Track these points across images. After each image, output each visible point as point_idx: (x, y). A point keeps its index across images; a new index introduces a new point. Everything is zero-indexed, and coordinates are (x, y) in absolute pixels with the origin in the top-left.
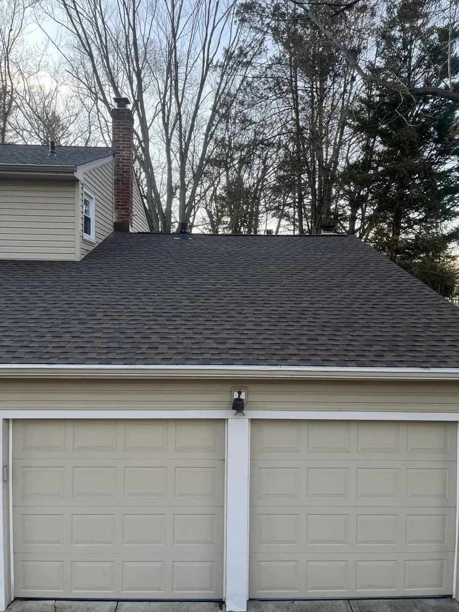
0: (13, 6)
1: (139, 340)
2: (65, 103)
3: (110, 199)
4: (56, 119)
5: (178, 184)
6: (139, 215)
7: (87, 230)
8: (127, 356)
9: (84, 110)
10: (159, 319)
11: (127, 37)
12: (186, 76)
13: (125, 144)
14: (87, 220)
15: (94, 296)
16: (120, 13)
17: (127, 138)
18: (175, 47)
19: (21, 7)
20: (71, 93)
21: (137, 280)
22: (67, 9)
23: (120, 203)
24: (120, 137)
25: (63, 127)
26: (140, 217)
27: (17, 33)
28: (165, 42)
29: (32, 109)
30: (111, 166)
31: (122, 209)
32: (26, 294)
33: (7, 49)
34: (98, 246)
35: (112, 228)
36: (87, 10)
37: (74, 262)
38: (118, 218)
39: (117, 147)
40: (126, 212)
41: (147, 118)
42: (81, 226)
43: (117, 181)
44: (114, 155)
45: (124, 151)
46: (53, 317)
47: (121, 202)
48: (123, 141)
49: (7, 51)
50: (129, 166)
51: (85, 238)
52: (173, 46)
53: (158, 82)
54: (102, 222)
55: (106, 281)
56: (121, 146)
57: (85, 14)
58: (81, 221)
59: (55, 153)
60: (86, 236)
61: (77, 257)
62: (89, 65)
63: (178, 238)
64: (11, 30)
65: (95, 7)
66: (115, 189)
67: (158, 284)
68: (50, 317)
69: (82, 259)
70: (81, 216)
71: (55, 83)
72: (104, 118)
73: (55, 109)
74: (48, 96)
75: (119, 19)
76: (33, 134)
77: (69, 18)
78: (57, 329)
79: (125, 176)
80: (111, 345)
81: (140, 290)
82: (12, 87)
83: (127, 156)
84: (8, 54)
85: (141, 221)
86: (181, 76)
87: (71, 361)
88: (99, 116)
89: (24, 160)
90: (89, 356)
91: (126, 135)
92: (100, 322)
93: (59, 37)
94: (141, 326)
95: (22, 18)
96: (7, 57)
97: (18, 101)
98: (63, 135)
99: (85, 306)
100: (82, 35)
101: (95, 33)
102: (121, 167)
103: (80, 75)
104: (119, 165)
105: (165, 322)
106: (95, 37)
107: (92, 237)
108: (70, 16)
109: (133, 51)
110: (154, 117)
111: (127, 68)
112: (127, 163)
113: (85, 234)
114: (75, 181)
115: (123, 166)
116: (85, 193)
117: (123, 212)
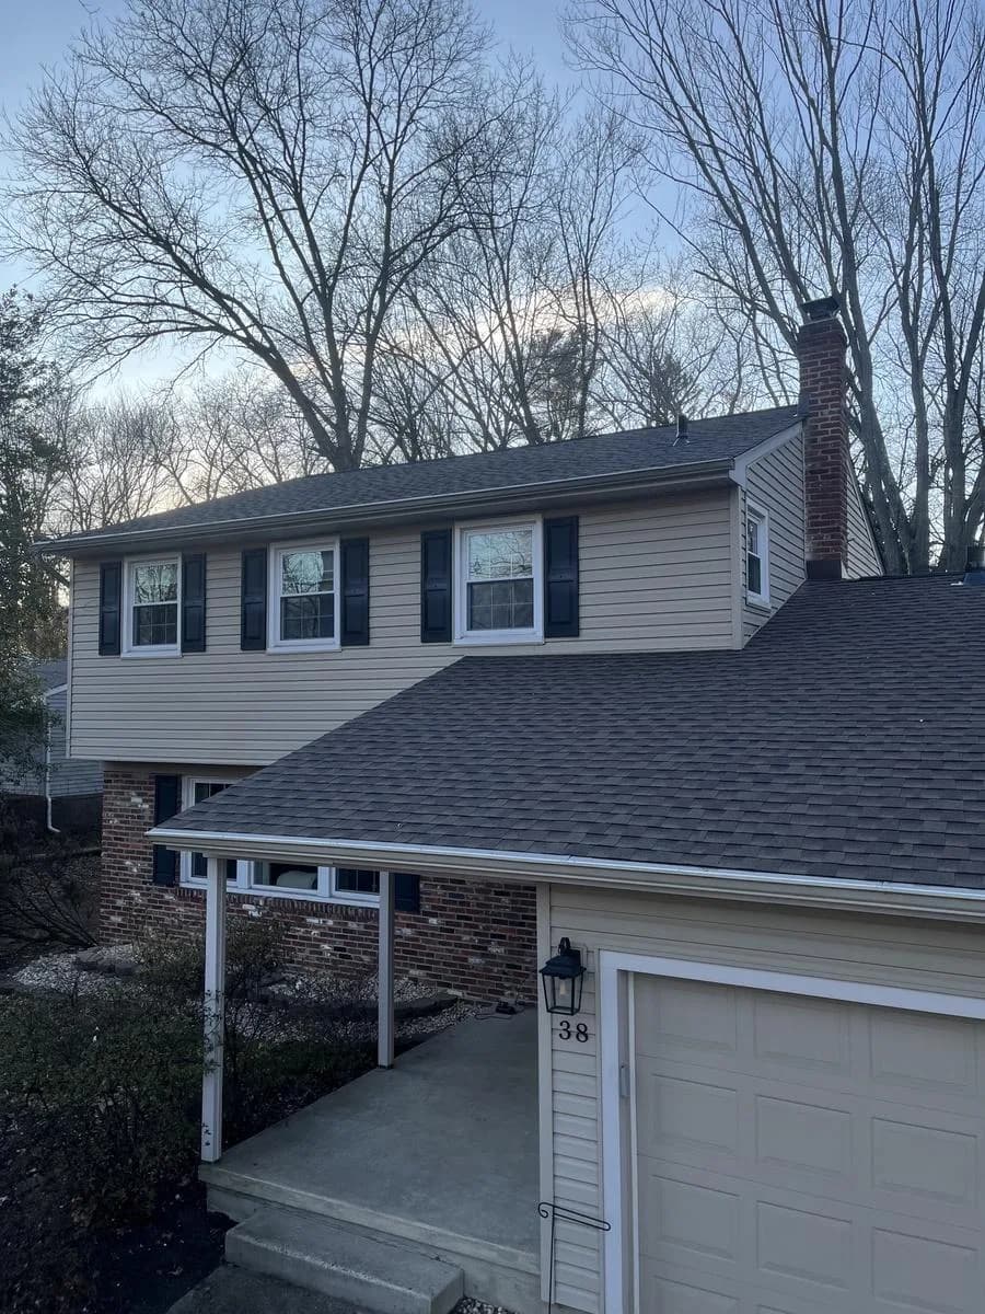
0: (594, 174)
1: (894, 825)
2: (691, 334)
3: (799, 514)
4: (674, 368)
5: (939, 457)
6: (858, 540)
7: (753, 584)
8: (868, 861)
9: (728, 338)
10: (935, 776)
11: (819, 170)
12: (958, 214)
13: (827, 393)
14: (753, 563)
15: (780, 724)
16: (802, 125)
17: (832, 380)
18: (929, 159)
19: (608, 172)
20: (702, 312)
21: (871, 686)
22: (695, 151)
23: (820, 520)
24: (817, 382)
25: (686, 380)
26: (861, 543)
27: (602, 222)
28: (903, 155)
29: (630, 358)
30: (798, 444)
31: (823, 531)
32: (644, 721)
33: (586, 257)
34: (777, 615)
35: (802, 574)
36: (732, 140)
37: (729, 652)
38: (816, 551)
39: (811, 402)
40: (833, 537)
41: (867, 327)
42: (742, 576)
43: (812, 474)
44: (804, 421)
45: (826, 407)
46: (701, 767)
47: (823, 517)
48: (823, 388)
49: (586, 260)
50: (838, 438)
51: (750, 600)
52: (923, 156)
53: (889, 244)
54: (783, 564)
55: (801, 691)
56: (819, 399)
57: (729, 151)
58: (742, 567)
59: (687, 437)
60: (753, 598)
61: (737, 642)
62: (738, 247)
63: (960, 583)
64: (592, 220)
65: (750, 129)
66: (809, 491)
67: (924, 695)
68: (695, 767)
69: (746, 646)
70: (742, 557)
71: (672, 298)
72: (769, 346)
73: (671, 350)
74: (659, 327)
75: (800, 140)
76: (634, 406)
77: (699, 167)
78: (712, 794)
79: (830, 459)
80: (830, 833)
81: (881, 708)
82: (596, 325)
83: (832, 419)
84: (587, 266)
85: (863, 552)
86: (946, 217)
87: (746, 863)
88: (757, 343)
89: (632, 462)
90: (785, 855)
91: (830, 373)
92: (801, 780)
93: (680, 211)
94: (896, 793)
95: (610, 191)
96: (587, 272)
97: (607, 350)
98: (687, 395)
99: (764, 745)
100: (726, 192)
101: (750, 182)
102: (819, 442)
103: (722, 273)
104: (815, 441)
105: (953, 785)
106: (751, 188)
107: (763, 598)
108: (702, 163)
109: (832, 194)
110: (880, 320)
111: (820, 233)
112: (833, 432)
113: (750, 592)
114: (732, 487)
115: (824, 439)
116: (751, 510)
117: (827, 538)
